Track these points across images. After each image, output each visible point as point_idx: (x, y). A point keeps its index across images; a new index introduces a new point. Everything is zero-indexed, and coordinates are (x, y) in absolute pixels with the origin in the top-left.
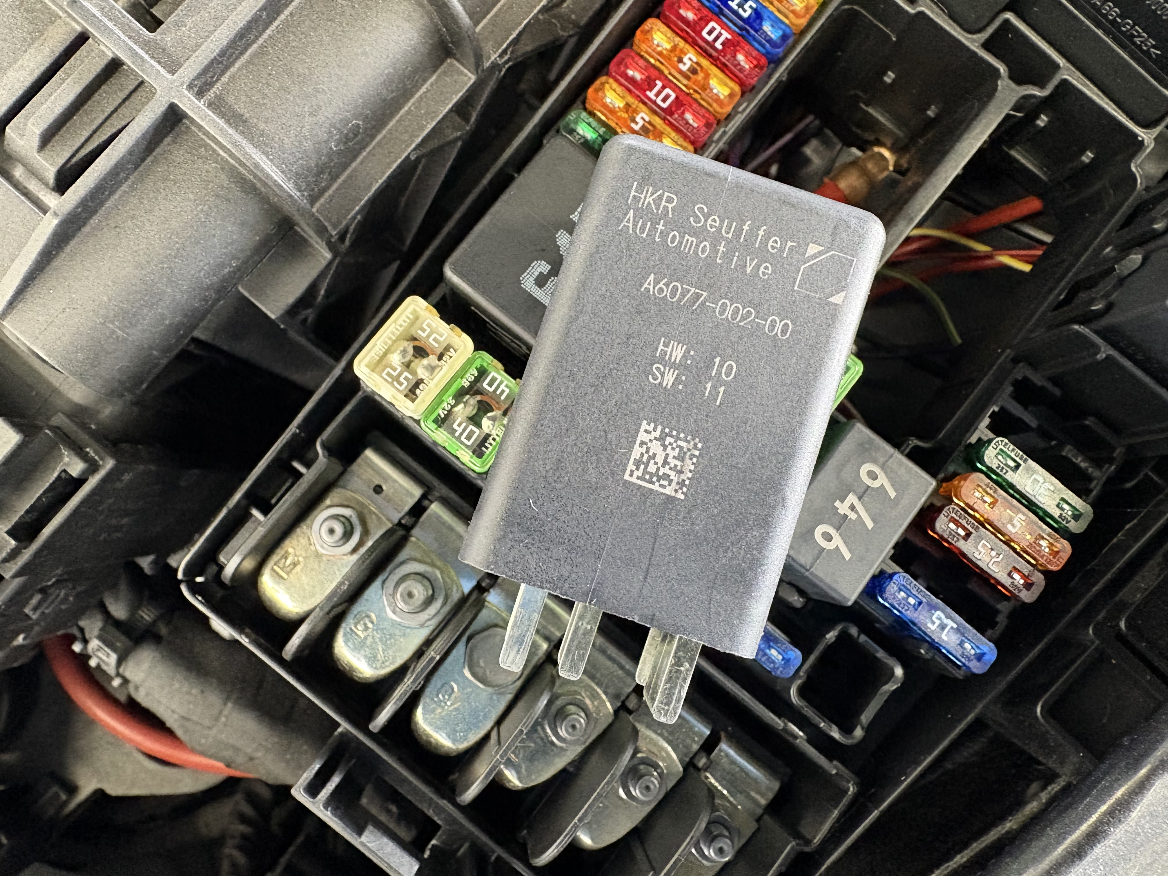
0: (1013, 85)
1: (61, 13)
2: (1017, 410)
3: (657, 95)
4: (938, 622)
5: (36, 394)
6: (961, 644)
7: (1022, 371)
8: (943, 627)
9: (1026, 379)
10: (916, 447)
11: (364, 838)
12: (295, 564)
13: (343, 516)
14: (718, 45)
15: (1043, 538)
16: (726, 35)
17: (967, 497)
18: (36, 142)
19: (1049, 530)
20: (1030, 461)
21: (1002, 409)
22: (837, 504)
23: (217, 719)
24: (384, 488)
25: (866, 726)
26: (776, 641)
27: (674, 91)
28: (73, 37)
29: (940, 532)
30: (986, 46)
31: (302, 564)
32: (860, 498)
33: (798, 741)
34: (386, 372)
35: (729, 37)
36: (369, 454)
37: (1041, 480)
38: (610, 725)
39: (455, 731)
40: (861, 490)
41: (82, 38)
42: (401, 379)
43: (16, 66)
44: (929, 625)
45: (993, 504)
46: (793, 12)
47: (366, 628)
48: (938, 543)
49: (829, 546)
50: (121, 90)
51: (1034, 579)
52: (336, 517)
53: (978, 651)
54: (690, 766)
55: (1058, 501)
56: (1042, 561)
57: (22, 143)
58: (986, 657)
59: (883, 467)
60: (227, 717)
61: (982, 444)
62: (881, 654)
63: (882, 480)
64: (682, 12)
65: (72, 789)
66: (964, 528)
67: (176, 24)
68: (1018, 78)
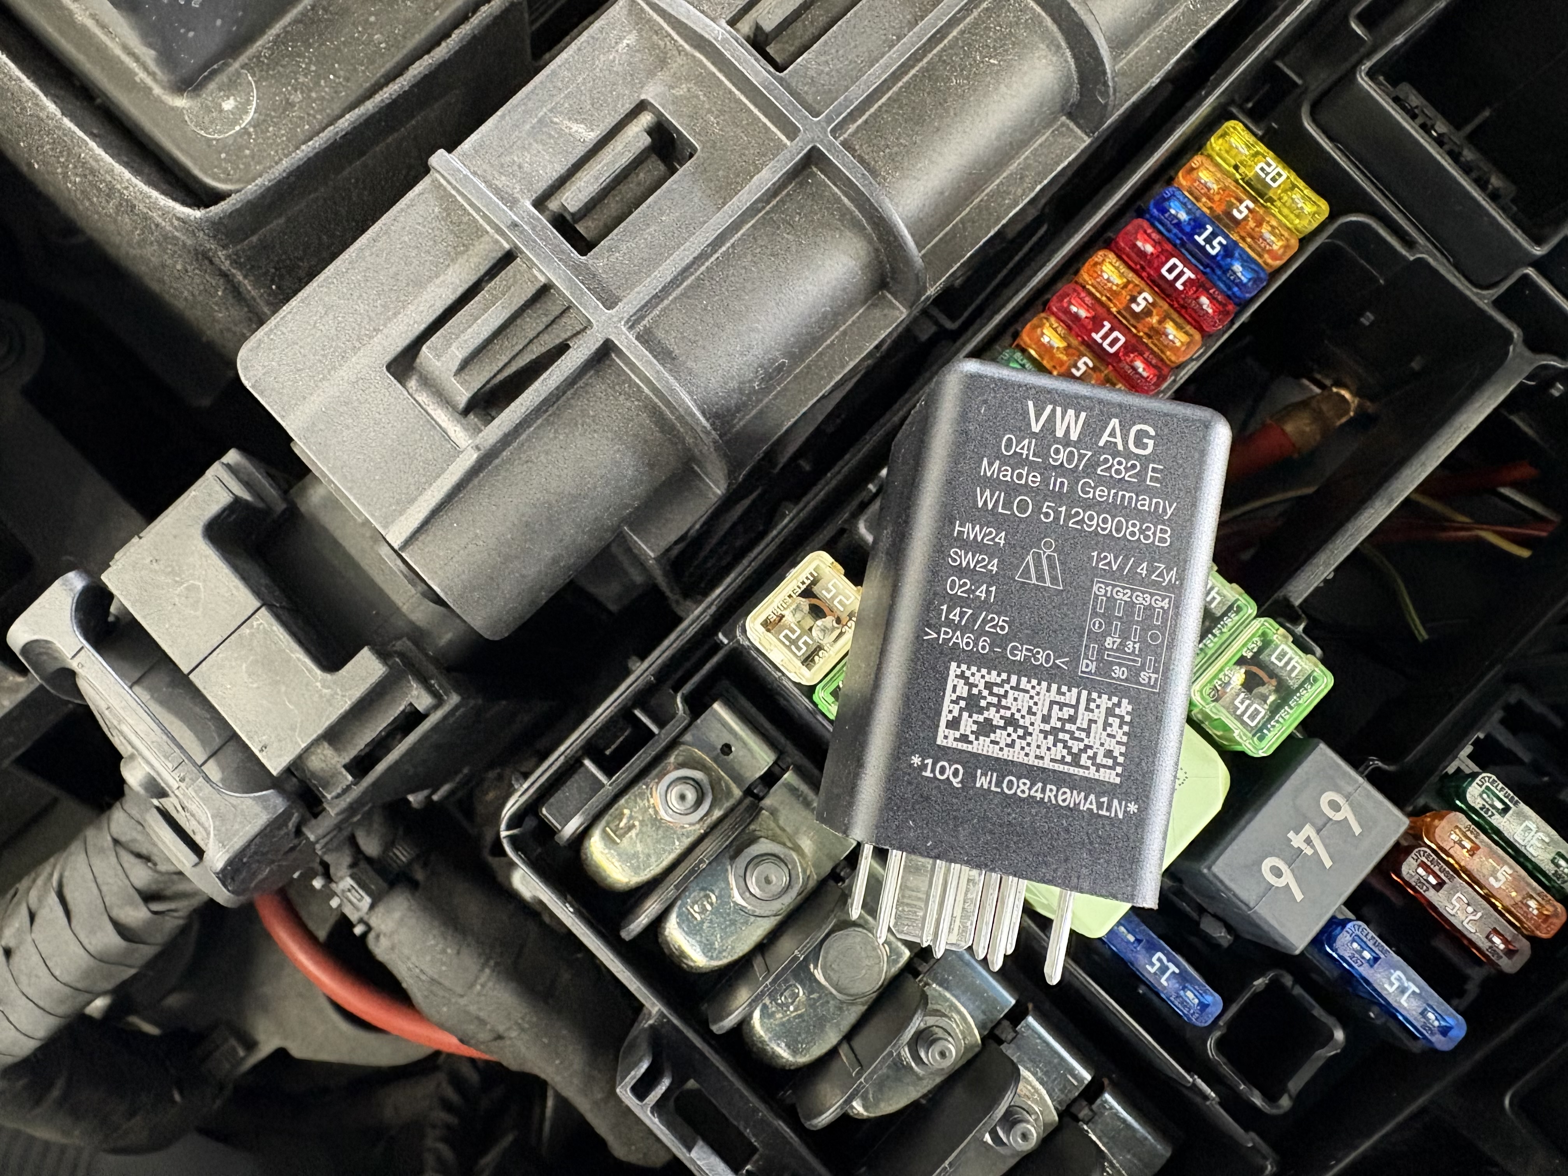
0: (1528, 354)
1: (488, 228)
2: (1504, 738)
3: (1104, 338)
4: (1397, 984)
5: (377, 614)
6: (1423, 1014)
7: (1516, 695)
8: (1402, 990)
9: (1520, 703)
10: (1378, 769)
11: (693, 1154)
12: (630, 828)
13: (693, 780)
14: (1179, 285)
15: (1532, 897)
16: (1188, 274)
17: (1443, 840)
18: (455, 365)
19: (1540, 889)
20: (1522, 805)
21: (1488, 736)
22: (1291, 835)
23: (472, 986)
24: (733, 749)
25: (1294, 1095)
26: (1192, 981)
27: (1124, 335)
28: (500, 255)
29: (1407, 878)
30: (1498, 303)
31: (638, 827)
32: (1318, 831)
33: (1208, 1103)
34: (783, 634)
35: (1193, 276)
36: (717, 706)
37: (1533, 827)
38: (976, 1056)
39: (797, 1042)
40: (1320, 823)
41: (508, 258)
42: (800, 643)
43: (437, 281)
44: (1387, 986)
45: (1472, 852)
46: (1270, 252)
47: (704, 910)
48: (1402, 888)
49: (1279, 883)
50: (546, 315)
51: (1517, 945)
52: (684, 779)
53: (1443, 1023)
54: (1067, 1114)
55: (1553, 855)
56: (1529, 924)
57: (439, 364)
58: (1452, 1033)
59: (1347, 797)
60: (483, 986)
61: (1462, 778)
62: (1318, 1012)
63: (1346, 813)
64: (1139, 244)
65: (251, 1045)
66: (1436, 876)
67: (610, 250)
68: (1535, 344)
